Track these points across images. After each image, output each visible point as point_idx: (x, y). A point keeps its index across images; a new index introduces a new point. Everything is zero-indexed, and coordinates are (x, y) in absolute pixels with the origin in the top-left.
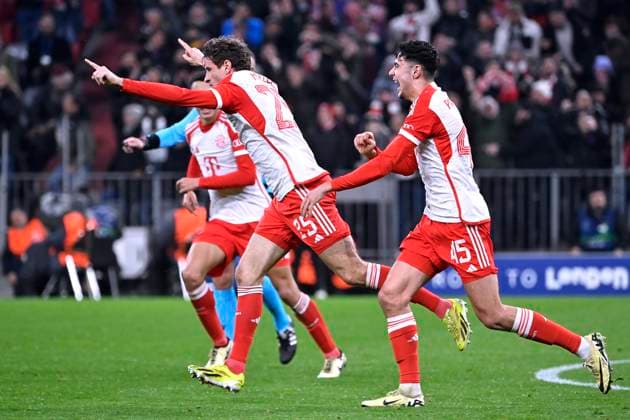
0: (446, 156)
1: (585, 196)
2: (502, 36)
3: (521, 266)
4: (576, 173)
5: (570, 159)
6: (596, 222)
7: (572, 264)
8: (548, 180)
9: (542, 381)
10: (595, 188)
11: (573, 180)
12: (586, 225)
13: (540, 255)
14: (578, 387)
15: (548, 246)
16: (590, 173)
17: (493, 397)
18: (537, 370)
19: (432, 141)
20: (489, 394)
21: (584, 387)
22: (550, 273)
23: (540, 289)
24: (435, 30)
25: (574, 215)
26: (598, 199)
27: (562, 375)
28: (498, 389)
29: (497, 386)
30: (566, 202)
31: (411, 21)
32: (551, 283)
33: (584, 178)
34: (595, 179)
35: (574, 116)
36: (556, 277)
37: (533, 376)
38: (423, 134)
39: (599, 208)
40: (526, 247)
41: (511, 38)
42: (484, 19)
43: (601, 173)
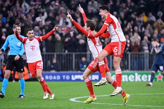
0: (115, 28)
1: (81, 58)
2: (61, 22)
3: (66, 75)
4: (79, 53)
5: (77, 50)
6: (83, 65)
7: (78, 74)
8: (72, 55)
9: (71, 101)
10: (83, 57)
11: (78, 55)
12: (81, 65)
13: (70, 72)
14: (80, 102)
15: (72, 70)
16: (82, 53)
17: (60, 105)
18: (70, 99)
19: (111, 24)
20: (59, 104)
21: (81, 103)
22: (72, 76)
23: (70, 80)
24: (46, 20)
25: (78, 63)
26: (84, 59)
27: (76, 100)
28: (61, 103)
29: (61, 102)
30: (76, 60)
31: (41, 18)
32: (73, 78)
33: (80, 54)
34: (83, 54)
35: (78, 40)
36: (74, 77)
37: (69, 100)
38: (109, 23)
39: (84, 61)
40: (67, 70)
41: (64, 22)
42: (57, 18)
43: (84, 53)
